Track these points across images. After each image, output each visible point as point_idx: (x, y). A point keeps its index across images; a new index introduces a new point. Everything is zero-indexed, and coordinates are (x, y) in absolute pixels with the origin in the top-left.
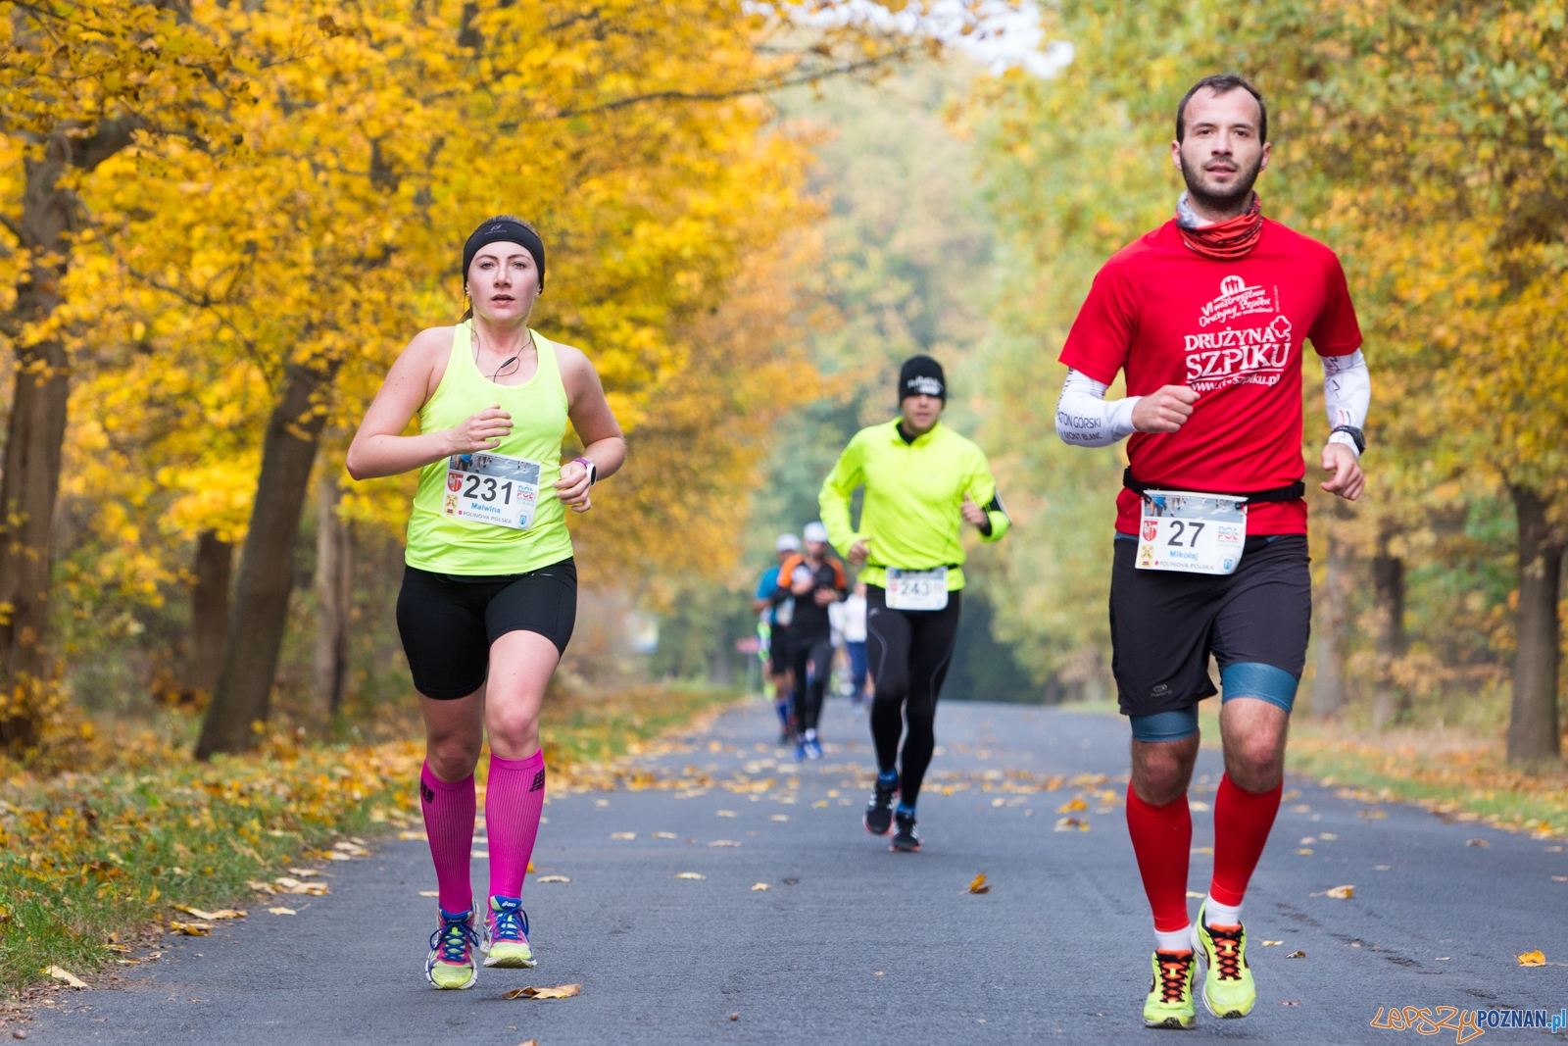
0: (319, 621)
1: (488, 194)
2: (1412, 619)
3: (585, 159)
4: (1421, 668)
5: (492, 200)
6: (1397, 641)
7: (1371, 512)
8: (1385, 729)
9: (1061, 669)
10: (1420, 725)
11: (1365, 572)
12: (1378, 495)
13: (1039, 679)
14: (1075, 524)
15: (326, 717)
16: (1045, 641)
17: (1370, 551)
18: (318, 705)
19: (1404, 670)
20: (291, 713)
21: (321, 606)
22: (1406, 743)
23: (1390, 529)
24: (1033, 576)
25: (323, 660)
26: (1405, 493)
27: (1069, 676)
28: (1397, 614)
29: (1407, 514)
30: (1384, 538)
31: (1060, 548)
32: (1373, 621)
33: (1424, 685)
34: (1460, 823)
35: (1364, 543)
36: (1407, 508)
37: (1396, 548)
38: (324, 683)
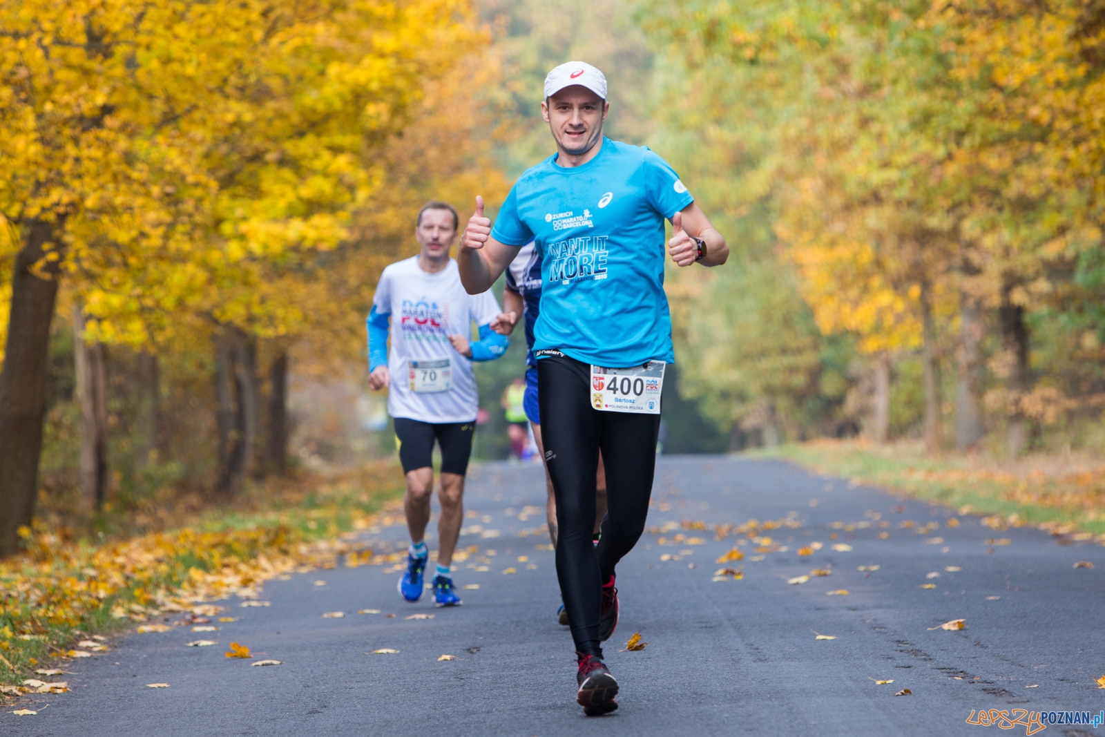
0: (81, 429)
1: (186, 57)
2: (1037, 358)
3: (273, 16)
4: (1047, 401)
5: (190, 61)
6: (1026, 377)
7: (994, 269)
8: (1019, 456)
9: (742, 418)
10: (1049, 451)
11: (992, 320)
12: (999, 251)
13: (724, 428)
14: (742, 293)
15: (90, 514)
16: (725, 395)
17: (995, 301)
18: (85, 504)
19: (1032, 403)
20: (61, 513)
21: (81, 416)
22: (1039, 468)
23: (1012, 281)
24: (709, 341)
25: (86, 463)
26: (1022, 249)
27: (749, 423)
28: (1023, 355)
29: (1025, 267)
30: (1007, 290)
31: (730, 314)
32: (1003, 363)
33: (1051, 415)
34: (1076, 542)
35: (991, 295)
36: (1025, 262)
37: (1018, 297)
38: (89, 484)
